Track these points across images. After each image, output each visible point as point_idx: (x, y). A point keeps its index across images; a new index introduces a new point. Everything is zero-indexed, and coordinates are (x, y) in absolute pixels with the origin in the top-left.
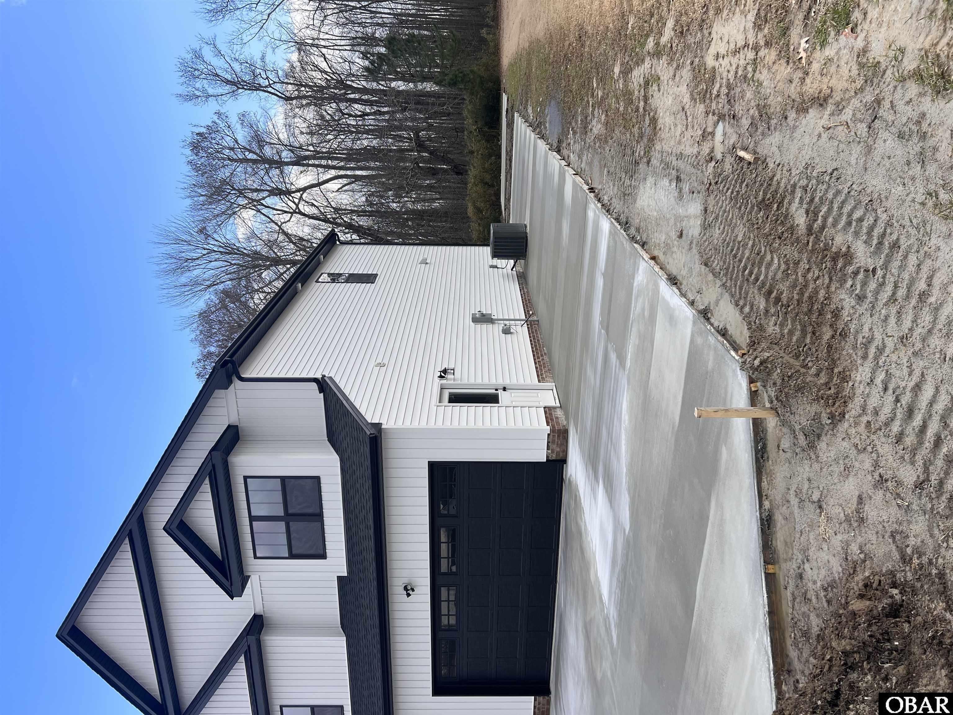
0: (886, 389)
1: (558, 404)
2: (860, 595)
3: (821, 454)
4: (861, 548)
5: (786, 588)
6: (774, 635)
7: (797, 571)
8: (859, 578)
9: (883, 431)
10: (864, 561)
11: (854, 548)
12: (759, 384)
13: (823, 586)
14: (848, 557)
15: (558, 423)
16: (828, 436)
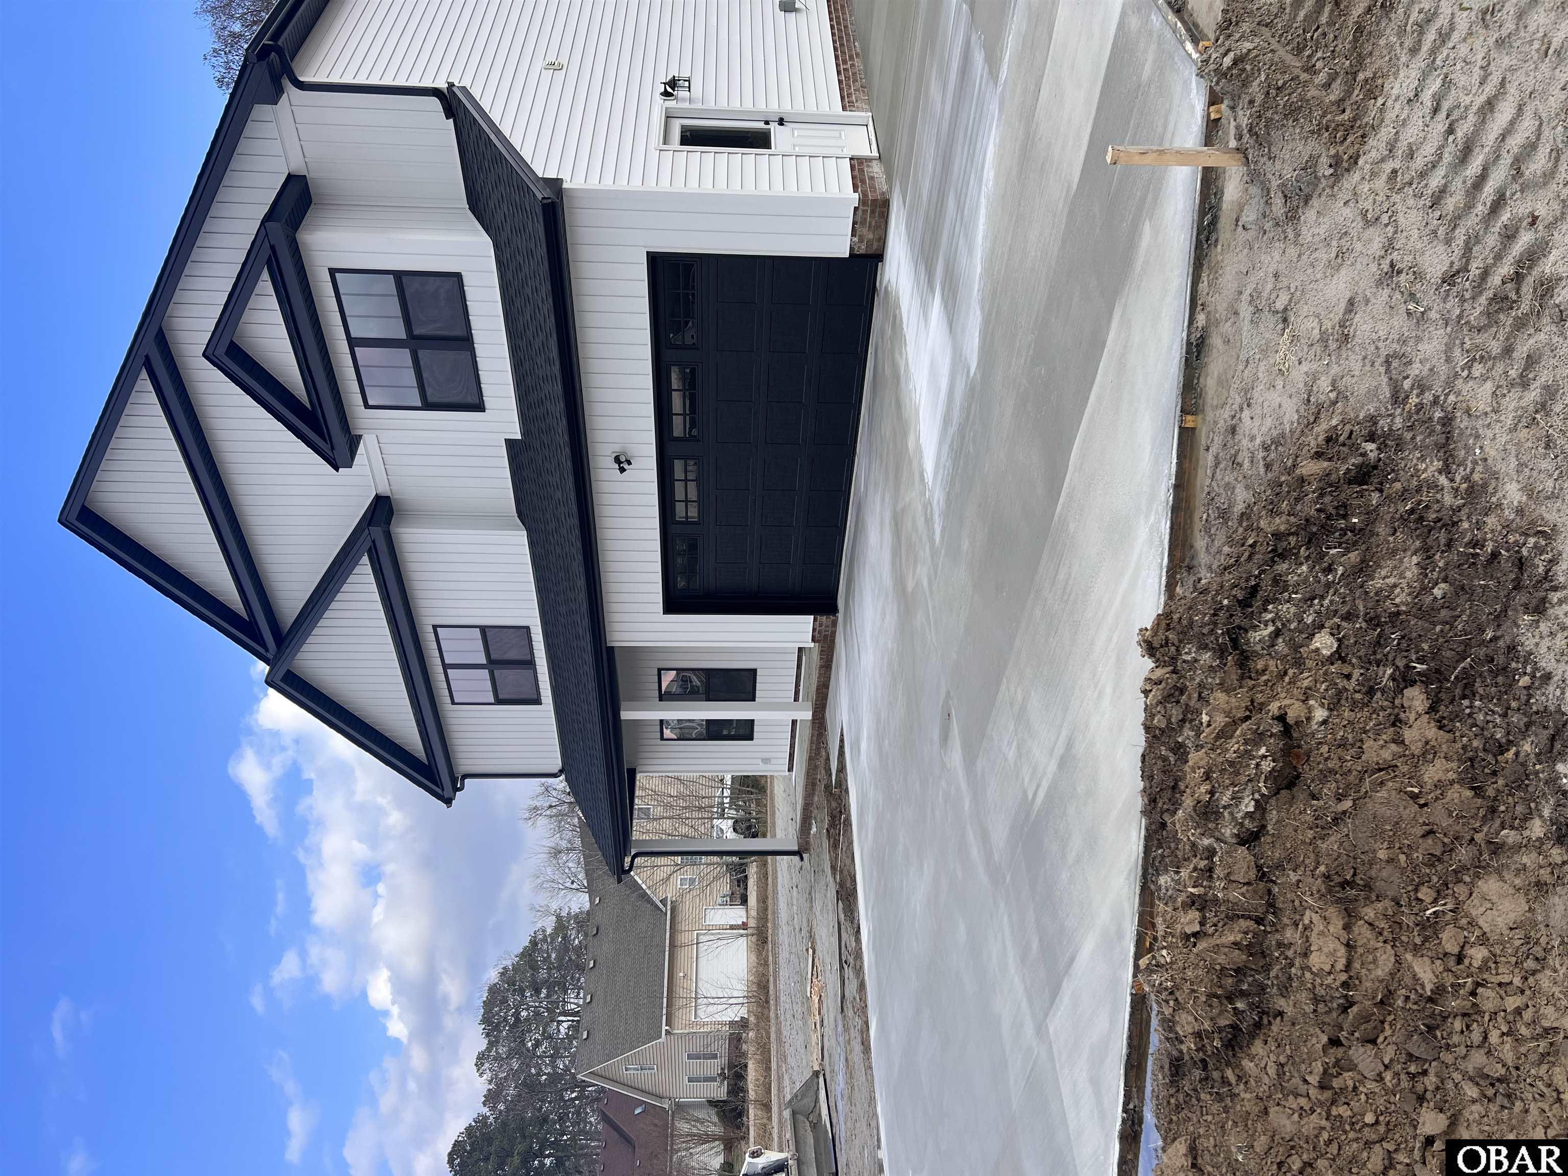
0: (1436, 110)
1: (875, 154)
2: (1316, 453)
3: (1304, 231)
4: (1334, 384)
5: (1207, 450)
6: (1177, 517)
7: (1230, 422)
8: (1321, 429)
9: (1414, 186)
10: (1334, 403)
11: (1324, 384)
12: (1223, 107)
13: (1264, 442)
14: (1311, 398)
15: (873, 187)
16: (1323, 198)
